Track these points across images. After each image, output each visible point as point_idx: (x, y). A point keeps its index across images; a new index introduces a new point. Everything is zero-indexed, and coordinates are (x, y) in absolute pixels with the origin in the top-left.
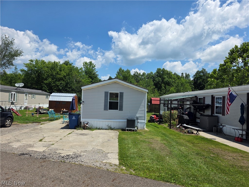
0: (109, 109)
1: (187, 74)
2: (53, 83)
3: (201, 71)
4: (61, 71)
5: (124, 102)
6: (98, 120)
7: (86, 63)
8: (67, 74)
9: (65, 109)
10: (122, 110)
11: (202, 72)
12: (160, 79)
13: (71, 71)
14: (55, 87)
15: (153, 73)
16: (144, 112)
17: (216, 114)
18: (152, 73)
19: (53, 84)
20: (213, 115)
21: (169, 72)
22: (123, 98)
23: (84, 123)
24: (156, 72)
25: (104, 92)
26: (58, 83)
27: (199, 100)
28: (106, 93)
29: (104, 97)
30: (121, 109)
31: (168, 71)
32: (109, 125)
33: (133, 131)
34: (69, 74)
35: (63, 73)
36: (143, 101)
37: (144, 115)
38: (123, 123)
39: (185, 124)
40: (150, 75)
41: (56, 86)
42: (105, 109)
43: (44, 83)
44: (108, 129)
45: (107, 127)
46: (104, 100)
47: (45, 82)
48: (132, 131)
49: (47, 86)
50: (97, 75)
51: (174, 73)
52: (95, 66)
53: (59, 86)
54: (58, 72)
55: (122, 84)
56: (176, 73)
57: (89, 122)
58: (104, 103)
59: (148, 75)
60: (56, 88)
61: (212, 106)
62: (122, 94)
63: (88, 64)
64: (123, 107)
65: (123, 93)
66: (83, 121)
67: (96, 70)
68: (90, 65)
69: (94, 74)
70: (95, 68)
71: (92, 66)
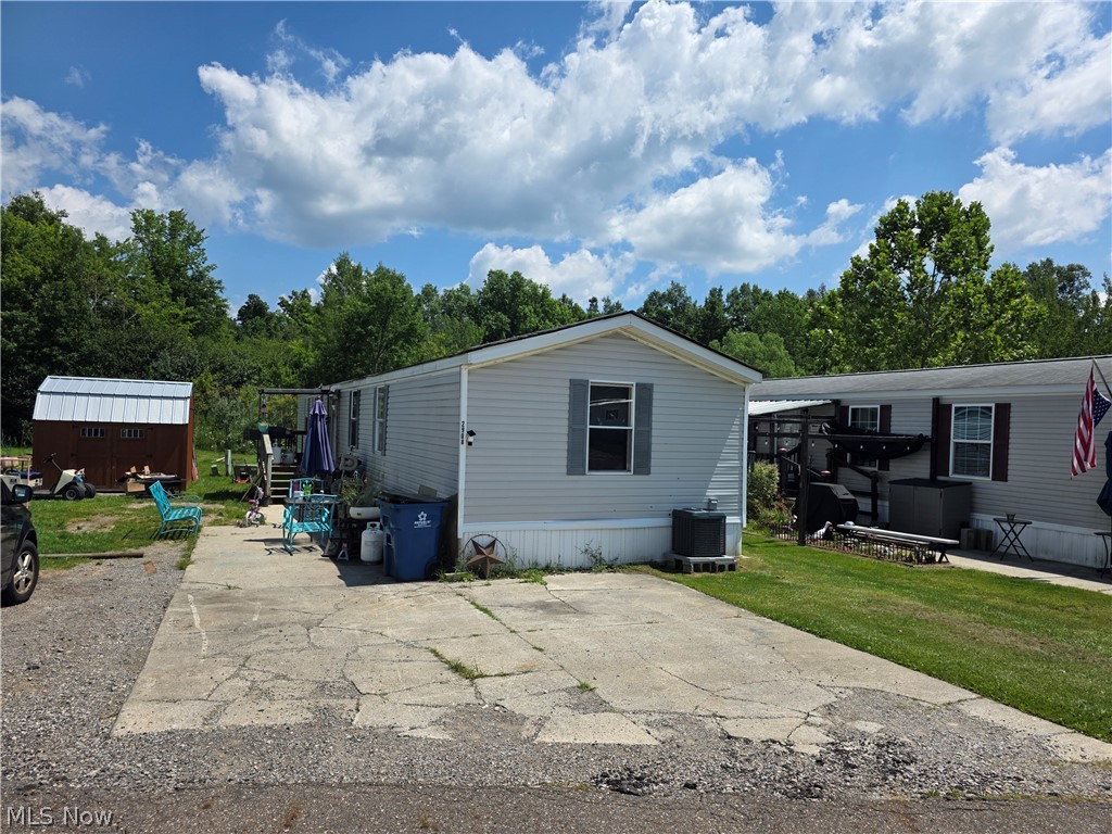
0: (591, 469)
1: (613, 302)
3: (663, 295)
5: (654, 433)
6: (540, 525)
7: (149, 217)
8: (44, 270)
9: (147, 469)
10: (648, 473)
11: (668, 297)
12: (505, 319)
15: (473, 292)
16: (737, 477)
17: (953, 476)
18: (464, 289)
20: (940, 478)
21: (541, 291)
22: (650, 413)
23: (475, 544)
24: (484, 286)
25: (568, 384)
27: (854, 418)
28: (576, 386)
29: (567, 407)
30: (643, 467)
31: (535, 288)
32: (594, 547)
33: (722, 568)
34: (56, 268)
36: (735, 428)
37: (735, 492)
38: (651, 533)
39: (851, 523)
40: (458, 298)
42: (574, 468)
44: (588, 570)
45: (582, 560)
46: (566, 423)
48: (714, 571)
50: (211, 283)
51: (561, 297)
52: (203, 235)
55: (645, 342)
56: (569, 297)
57: (501, 537)
58: (566, 439)
59: (449, 295)
61: (935, 443)
62: (645, 391)
63: (163, 223)
64: (653, 455)
65: (652, 385)
66: (471, 536)
67: (206, 259)
68: (174, 232)
69: (200, 277)
70: (201, 247)
71: (184, 234)
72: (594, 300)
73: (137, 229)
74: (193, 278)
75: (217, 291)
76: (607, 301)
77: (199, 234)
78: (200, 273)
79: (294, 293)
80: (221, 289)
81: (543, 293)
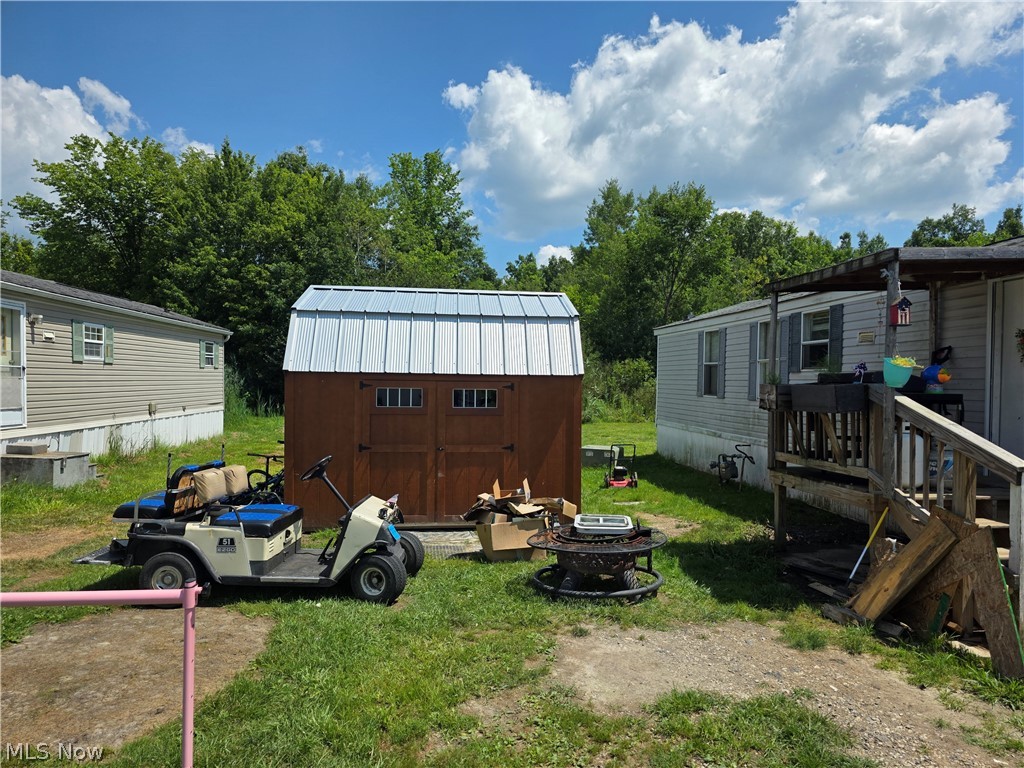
2: (226, 277)
4: (268, 197)
7: (406, 161)
8: (309, 218)
13: (335, 199)
14: (239, 300)
19: (230, 281)
26: (259, 274)
34: (320, 215)
35: (287, 215)
41: (245, 290)
43: (170, 276)
47: (180, 268)
49: (190, 293)
50: (467, 229)
52: (458, 177)
53: (264, 288)
54: (252, 205)
60: (248, 305)
63: (420, 167)
67: (461, 203)
68: (430, 178)
69: (455, 224)
70: (456, 191)
71: (440, 177)
72: (846, 236)
73: (394, 175)
74: (449, 226)
75: (473, 239)
76: (863, 236)
77: (454, 177)
78: (457, 219)
79: (521, 258)
80: (477, 235)
81: (789, 232)
